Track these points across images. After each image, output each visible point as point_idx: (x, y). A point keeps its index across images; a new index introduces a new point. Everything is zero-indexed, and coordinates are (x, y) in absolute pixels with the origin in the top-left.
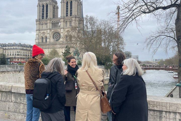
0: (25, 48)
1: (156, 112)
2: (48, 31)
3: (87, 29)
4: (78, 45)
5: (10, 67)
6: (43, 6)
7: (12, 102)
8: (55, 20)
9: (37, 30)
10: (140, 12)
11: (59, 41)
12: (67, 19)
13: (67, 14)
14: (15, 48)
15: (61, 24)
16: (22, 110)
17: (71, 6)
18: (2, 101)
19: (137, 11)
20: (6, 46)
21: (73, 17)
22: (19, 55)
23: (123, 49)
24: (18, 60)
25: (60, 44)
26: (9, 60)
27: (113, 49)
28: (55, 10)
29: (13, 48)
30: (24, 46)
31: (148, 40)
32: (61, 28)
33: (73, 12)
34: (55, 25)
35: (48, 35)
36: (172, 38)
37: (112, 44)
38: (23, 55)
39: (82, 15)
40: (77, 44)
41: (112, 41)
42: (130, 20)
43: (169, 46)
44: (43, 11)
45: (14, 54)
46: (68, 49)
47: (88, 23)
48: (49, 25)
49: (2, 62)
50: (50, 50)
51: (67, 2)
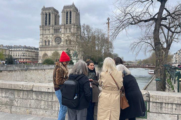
0: (30, 50)
1: (157, 104)
2: (51, 36)
3: (84, 35)
4: (77, 48)
5: (17, 66)
6: (46, 14)
7: (33, 99)
8: (56, 27)
9: (41, 35)
10: (128, 23)
11: (61, 44)
12: (67, 26)
13: (67, 22)
14: (21, 50)
15: (62, 30)
16: (43, 106)
17: (71, 16)
18: (23, 99)
19: (126, 22)
20: (12, 48)
21: (72, 25)
22: (25, 56)
23: (112, 51)
24: (24, 60)
25: (61, 47)
26: (16, 60)
27: (104, 51)
28: (57, 18)
29: (19, 50)
30: (29, 48)
31: (132, 45)
32: (62, 34)
33: (72, 21)
34: (57, 31)
35: (50, 39)
36: (150, 44)
37: (104, 47)
38: (28, 56)
39: (80, 23)
40: (75, 47)
41: (103, 46)
42: (121, 29)
43: (147, 50)
44: (46, 19)
45: (20, 55)
46: (69, 51)
47: (85, 31)
48: (52, 31)
49: (9, 62)
50: (52, 52)
51: (67, 12)
